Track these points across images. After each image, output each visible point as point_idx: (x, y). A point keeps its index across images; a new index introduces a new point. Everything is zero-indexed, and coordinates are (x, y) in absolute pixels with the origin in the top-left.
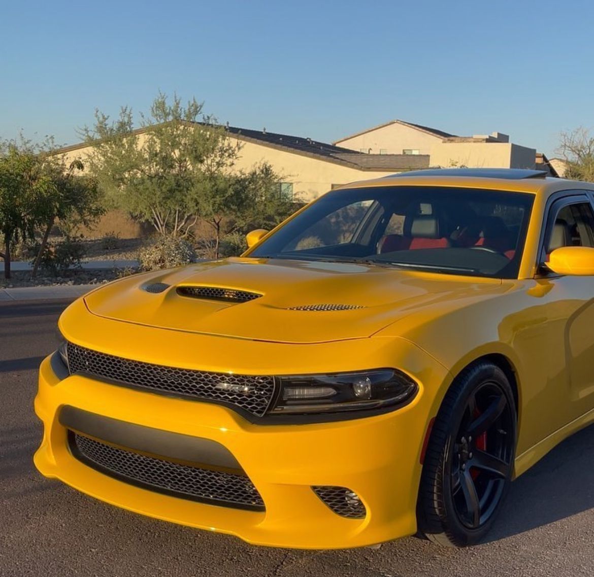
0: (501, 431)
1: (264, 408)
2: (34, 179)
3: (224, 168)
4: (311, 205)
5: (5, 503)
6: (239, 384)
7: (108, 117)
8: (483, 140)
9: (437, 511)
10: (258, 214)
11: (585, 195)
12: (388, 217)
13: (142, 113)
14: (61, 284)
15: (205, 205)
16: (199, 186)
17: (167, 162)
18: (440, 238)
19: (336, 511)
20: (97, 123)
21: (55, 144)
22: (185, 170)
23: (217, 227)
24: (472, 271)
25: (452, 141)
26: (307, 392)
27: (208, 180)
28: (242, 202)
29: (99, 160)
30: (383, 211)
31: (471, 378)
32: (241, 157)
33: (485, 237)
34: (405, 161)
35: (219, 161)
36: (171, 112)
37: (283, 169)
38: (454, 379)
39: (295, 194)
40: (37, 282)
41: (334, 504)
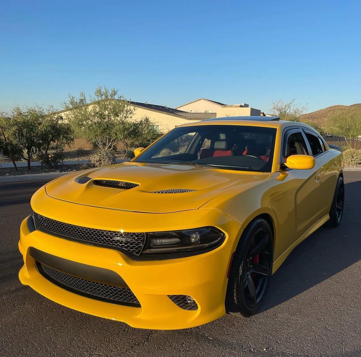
0: (266, 253)
1: (139, 251)
2: (40, 124)
3: (128, 119)
4: (166, 134)
5: (3, 297)
6: (125, 238)
7: (75, 97)
8: (239, 106)
9: (236, 301)
10: (144, 139)
11: (299, 128)
12: (202, 140)
13: (90, 95)
14: (54, 172)
15: (120, 135)
16: (117, 127)
17: (102, 116)
18: (228, 150)
19: (181, 307)
20: (70, 100)
21: (54, 109)
22: (111, 120)
23: (126, 145)
24: (248, 168)
25: (225, 107)
26: (164, 241)
27: (121, 124)
28: (137, 133)
29: (71, 116)
30: (201, 137)
31: (252, 227)
32: (135, 114)
33: (248, 149)
34: (206, 115)
35: (126, 116)
36: (104, 94)
37: (155, 119)
38: (245, 229)
39: (160, 130)
40: (43, 171)
41: (180, 304)
